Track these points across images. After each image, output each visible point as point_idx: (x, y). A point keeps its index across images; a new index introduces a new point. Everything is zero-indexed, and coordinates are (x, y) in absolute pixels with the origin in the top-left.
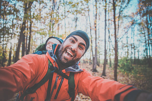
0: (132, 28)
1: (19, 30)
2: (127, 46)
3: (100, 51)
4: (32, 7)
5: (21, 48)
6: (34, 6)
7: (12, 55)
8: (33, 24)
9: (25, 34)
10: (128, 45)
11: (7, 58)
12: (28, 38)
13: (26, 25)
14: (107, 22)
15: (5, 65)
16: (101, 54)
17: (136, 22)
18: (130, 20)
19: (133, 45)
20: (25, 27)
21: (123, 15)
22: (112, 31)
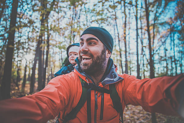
0: (171, 37)
1: (35, 44)
2: (165, 60)
3: (131, 67)
4: (49, 16)
5: (37, 65)
6: (52, 16)
7: (27, 73)
8: (51, 36)
9: (41, 49)
10: (167, 58)
11: (21, 77)
12: (45, 53)
13: (43, 38)
14: (139, 31)
15: (19, 85)
16: (133, 71)
17: (176, 29)
18: (168, 27)
19: (173, 58)
20: (42, 40)
21: (159, 22)
22: (146, 42)
